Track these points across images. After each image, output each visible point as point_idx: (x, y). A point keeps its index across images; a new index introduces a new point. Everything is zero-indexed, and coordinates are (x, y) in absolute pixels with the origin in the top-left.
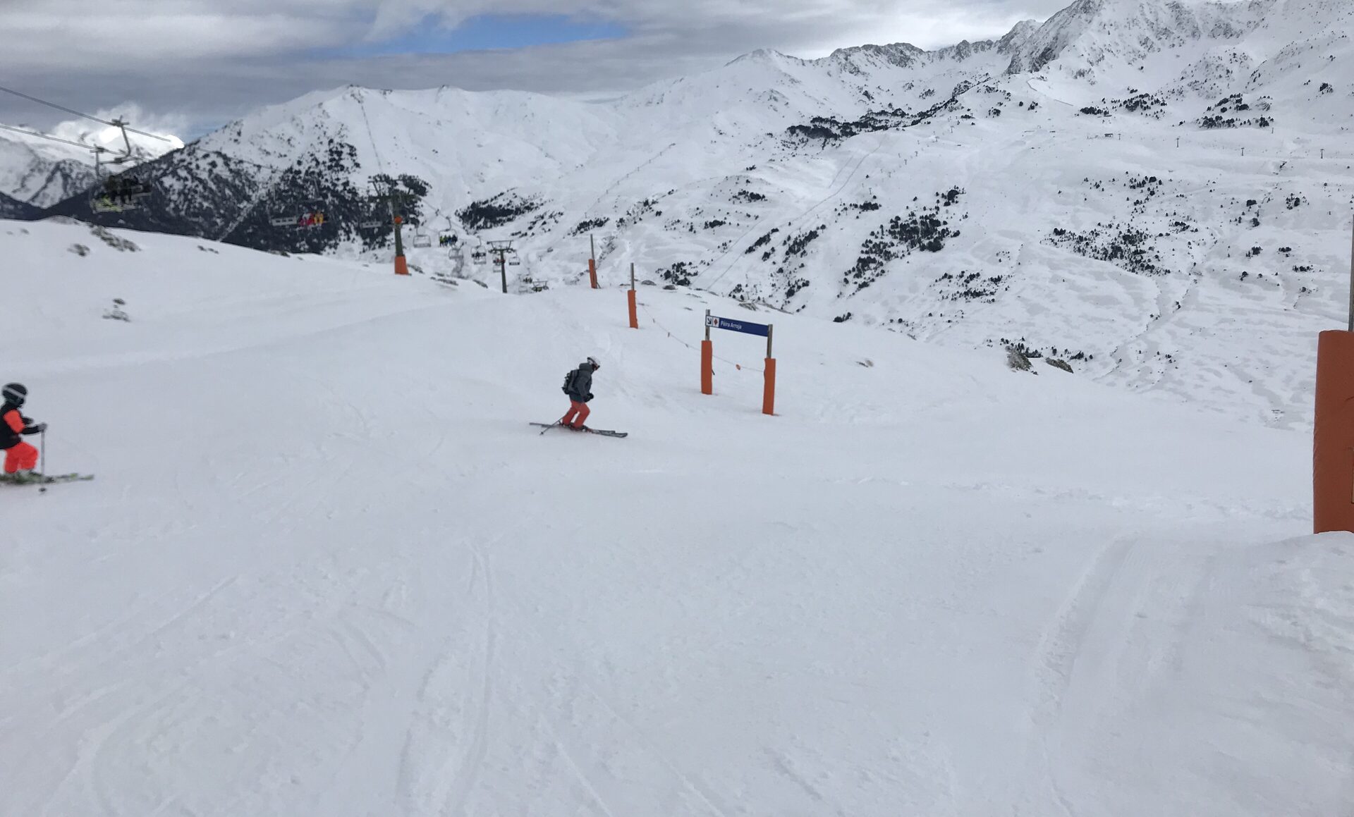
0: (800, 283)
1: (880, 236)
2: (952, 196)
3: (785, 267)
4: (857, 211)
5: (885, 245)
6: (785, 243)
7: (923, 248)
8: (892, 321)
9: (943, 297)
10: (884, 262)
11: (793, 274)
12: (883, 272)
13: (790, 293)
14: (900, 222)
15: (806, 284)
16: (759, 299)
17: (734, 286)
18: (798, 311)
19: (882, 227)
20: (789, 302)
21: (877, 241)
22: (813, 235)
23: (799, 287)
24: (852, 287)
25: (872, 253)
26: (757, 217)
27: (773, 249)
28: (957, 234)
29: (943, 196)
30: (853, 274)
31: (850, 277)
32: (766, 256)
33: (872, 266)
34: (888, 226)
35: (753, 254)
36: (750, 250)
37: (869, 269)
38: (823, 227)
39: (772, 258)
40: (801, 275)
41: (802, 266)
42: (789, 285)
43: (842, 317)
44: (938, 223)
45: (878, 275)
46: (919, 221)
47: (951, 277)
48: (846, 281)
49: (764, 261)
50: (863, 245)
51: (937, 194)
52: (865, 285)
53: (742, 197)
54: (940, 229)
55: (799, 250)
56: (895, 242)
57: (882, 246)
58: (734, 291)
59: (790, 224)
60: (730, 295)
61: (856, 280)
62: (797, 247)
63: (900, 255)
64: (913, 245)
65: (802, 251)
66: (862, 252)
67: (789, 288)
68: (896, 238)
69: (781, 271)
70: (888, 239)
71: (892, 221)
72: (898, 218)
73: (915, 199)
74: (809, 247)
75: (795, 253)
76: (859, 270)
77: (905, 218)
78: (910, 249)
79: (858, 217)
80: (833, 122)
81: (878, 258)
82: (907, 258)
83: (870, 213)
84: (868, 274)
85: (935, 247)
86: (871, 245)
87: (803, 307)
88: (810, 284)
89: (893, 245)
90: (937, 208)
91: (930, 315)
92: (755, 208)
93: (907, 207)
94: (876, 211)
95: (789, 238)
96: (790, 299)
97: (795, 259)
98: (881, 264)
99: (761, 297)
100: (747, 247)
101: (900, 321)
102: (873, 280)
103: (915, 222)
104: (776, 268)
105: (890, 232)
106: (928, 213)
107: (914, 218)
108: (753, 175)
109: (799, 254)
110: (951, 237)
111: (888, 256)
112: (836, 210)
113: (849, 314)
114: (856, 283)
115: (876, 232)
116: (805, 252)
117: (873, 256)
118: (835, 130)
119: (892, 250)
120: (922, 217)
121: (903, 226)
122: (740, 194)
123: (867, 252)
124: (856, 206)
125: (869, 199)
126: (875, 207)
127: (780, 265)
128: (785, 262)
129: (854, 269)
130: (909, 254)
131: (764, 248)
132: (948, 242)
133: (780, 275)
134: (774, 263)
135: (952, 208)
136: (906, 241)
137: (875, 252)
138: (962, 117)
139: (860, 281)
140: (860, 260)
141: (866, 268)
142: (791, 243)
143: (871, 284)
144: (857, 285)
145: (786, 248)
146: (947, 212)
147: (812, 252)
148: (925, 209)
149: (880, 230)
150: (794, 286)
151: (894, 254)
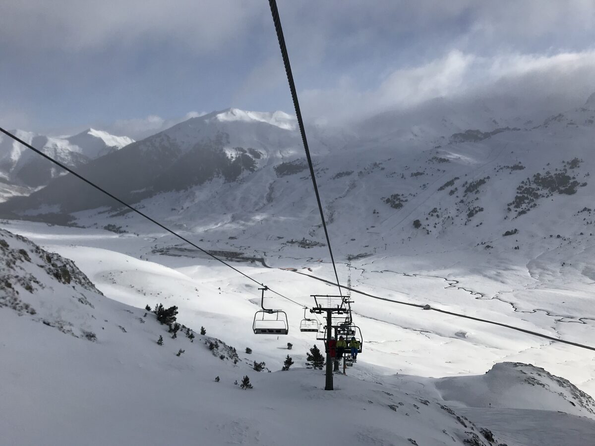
0: (477, 209)
1: (528, 183)
2: (574, 164)
3: (465, 199)
4: (509, 170)
5: (533, 189)
6: (464, 186)
7: (561, 192)
8: (551, 236)
9: (588, 223)
10: (534, 199)
11: (471, 204)
12: (535, 205)
13: (471, 215)
14: (541, 177)
15: (481, 210)
16: (449, 217)
17: (432, 209)
18: (477, 226)
19: (528, 179)
20: (470, 220)
21: (528, 187)
22: (482, 182)
23: (477, 212)
24: (513, 214)
25: (524, 193)
26: (444, 171)
27: (456, 189)
28: (585, 185)
29: (568, 163)
30: (513, 205)
31: (512, 207)
32: (452, 193)
33: (526, 201)
34: (532, 179)
35: (442, 191)
36: (441, 189)
37: (524, 203)
38: (488, 178)
39: (456, 194)
40: (476, 204)
41: (477, 199)
42: (469, 210)
43: (510, 231)
44: (569, 178)
45: (531, 207)
46: (554, 176)
47: (589, 210)
48: (509, 210)
49: (451, 195)
50: (518, 189)
51: (563, 162)
52: (523, 212)
53: (434, 161)
54: (571, 181)
55: (474, 190)
56: (540, 188)
57: (531, 190)
58: (432, 211)
59: (466, 175)
60: (429, 214)
61: (516, 209)
62: (473, 188)
63: (546, 196)
64: (553, 190)
65: (476, 190)
66: (518, 193)
67: (469, 212)
68: (539, 186)
69: (462, 201)
70: (534, 186)
71: (535, 176)
72: (539, 174)
73: (548, 164)
74: (480, 188)
75: (471, 192)
76: (517, 203)
77: (543, 174)
78: (552, 193)
79: (510, 173)
80: (478, 131)
81: (529, 197)
82: (550, 198)
83: (518, 171)
84: (524, 206)
85: (570, 191)
86: (523, 189)
87: (481, 224)
88: (484, 210)
89: (538, 189)
90: (565, 170)
91: (582, 234)
92: (442, 166)
93: (544, 169)
94: (522, 170)
95: (466, 183)
96: (471, 218)
97: (472, 196)
98: (533, 201)
99: (450, 216)
100: (439, 187)
101: (559, 236)
102: (529, 210)
103: (551, 177)
104: (459, 200)
105: (535, 182)
106: (558, 172)
107: (550, 175)
108: (439, 150)
109: (474, 191)
110: (581, 186)
111: (537, 196)
112: (495, 169)
113: (516, 230)
114: (516, 211)
115: (525, 182)
116: (478, 191)
117: (526, 195)
118: (479, 136)
119: (539, 192)
120: (555, 174)
121: (544, 179)
122: (433, 159)
123: (521, 193)
124: (508, 167)
125: (517, 163)
126: (521, 168)
127: (461, 198)
128: (464, 196)
129: (514, 203)
130: (552, 195)
131: (450, 188)
132: (579, 190)
133: (461, 204)
134: (457, 197)
135: (576, 170)
136: (548, 188)
137: (527, 193)
138: (568, 124)
139: (519, 210)
140: (517, 197)
141: (522, 202)
142: (468, 185)
143: (527, 212)
144: (517, 213)
145: (465, 188)
146: (573, 171)
147: (483, 191)
148: (556, 170)
149: (528, 181)
150: (473, 211)
151: (541, 195)
